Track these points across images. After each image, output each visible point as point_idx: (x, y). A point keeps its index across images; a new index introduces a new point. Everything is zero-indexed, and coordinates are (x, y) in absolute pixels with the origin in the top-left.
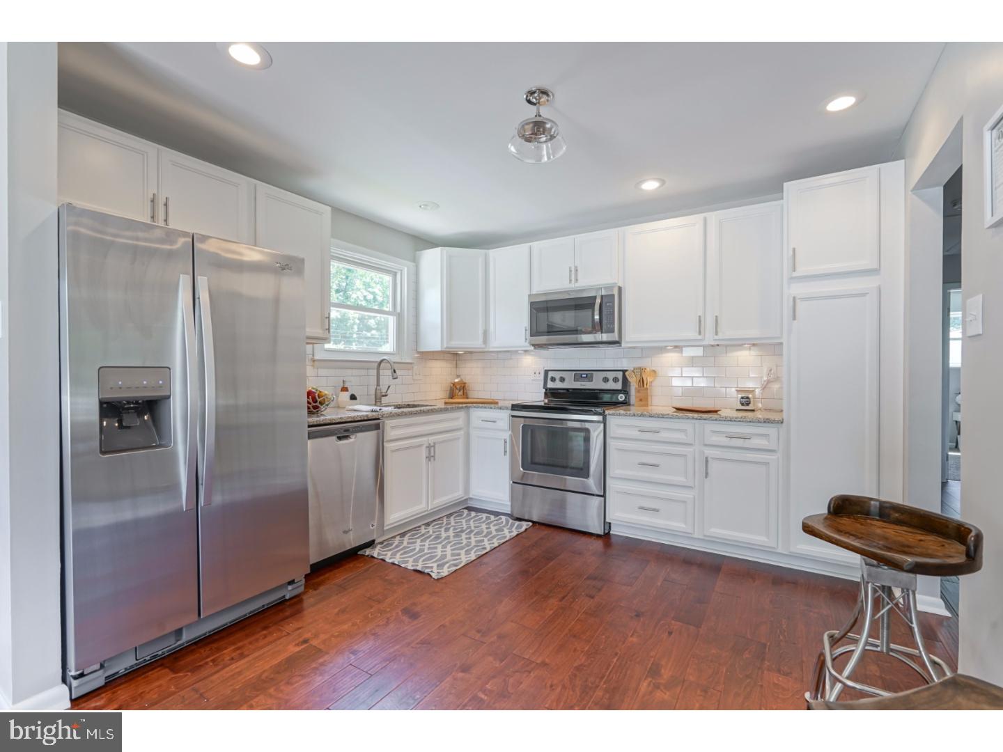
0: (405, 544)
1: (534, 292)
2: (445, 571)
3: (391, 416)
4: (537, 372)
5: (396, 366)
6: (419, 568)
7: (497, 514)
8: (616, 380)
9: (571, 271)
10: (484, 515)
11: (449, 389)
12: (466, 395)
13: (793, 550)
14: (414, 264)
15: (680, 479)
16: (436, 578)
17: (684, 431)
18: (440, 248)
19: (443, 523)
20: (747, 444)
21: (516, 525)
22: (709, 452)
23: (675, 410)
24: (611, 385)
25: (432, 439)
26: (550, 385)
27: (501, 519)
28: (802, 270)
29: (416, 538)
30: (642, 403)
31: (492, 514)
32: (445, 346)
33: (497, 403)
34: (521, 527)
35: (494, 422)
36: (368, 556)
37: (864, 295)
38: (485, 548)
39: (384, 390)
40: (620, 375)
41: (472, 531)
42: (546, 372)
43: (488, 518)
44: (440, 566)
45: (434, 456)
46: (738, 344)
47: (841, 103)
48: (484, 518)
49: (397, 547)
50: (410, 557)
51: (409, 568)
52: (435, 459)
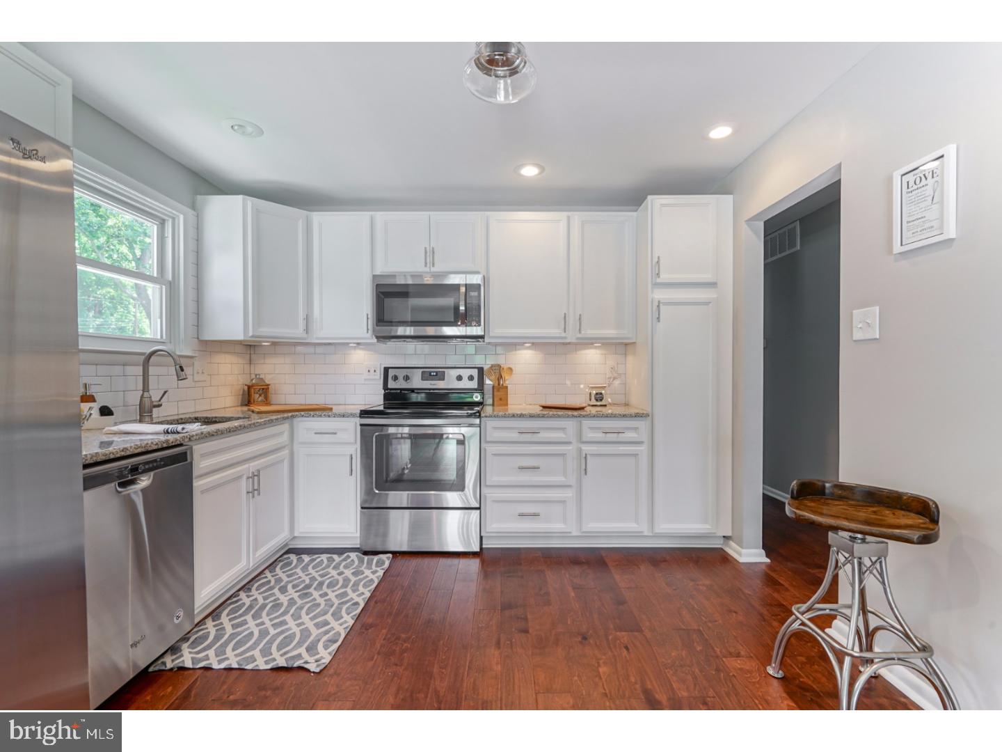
0: (229, 630)
1: (378, 272)
2: (325, 655)
3: (203, 437)
4: (372, 371)
5: (183, 362)
6: (281, 662)
7: (340, 551)
8: (471, 378)
9: (426, 253)
10: (324, 557)
11: (241, 393)
12: (267, 401)
13: (657, 530)
14: (193, 212)
15: (560, 479)
16: (318, 670)
17: (563, 429)
18: (240, 197)
19: (269, 582)
20: (622, 437)
21: (375, 561)
22: (587, 449)
23: (541, 408)
24: (466, 384)
25: (253, 466)
26: (391, 384)
27: (349, 557)
28: (665, 277)
29: (241, 616)
30: (501, 402)
31: (334, 553)
32: (251, 334)
33: (331, 409)
34: (383, 563)
35: (335, 433)
36: (171, 669)
37: (707, 303)
38: (357, 604)
39: (155, 398)
40: (475, 373)
41: (321, 584)
42: (386, 370)
43: (330, 560)
44: (311, 649)
45: (258, 490)
46: (588, 343)
47: (720, 132)
48: (325, 561)
49: (217, 638)
50: (252, 648)
51: (261, 668)
52: (259, 494)
